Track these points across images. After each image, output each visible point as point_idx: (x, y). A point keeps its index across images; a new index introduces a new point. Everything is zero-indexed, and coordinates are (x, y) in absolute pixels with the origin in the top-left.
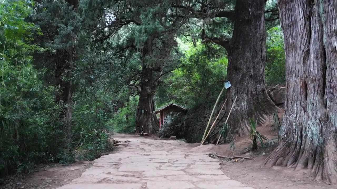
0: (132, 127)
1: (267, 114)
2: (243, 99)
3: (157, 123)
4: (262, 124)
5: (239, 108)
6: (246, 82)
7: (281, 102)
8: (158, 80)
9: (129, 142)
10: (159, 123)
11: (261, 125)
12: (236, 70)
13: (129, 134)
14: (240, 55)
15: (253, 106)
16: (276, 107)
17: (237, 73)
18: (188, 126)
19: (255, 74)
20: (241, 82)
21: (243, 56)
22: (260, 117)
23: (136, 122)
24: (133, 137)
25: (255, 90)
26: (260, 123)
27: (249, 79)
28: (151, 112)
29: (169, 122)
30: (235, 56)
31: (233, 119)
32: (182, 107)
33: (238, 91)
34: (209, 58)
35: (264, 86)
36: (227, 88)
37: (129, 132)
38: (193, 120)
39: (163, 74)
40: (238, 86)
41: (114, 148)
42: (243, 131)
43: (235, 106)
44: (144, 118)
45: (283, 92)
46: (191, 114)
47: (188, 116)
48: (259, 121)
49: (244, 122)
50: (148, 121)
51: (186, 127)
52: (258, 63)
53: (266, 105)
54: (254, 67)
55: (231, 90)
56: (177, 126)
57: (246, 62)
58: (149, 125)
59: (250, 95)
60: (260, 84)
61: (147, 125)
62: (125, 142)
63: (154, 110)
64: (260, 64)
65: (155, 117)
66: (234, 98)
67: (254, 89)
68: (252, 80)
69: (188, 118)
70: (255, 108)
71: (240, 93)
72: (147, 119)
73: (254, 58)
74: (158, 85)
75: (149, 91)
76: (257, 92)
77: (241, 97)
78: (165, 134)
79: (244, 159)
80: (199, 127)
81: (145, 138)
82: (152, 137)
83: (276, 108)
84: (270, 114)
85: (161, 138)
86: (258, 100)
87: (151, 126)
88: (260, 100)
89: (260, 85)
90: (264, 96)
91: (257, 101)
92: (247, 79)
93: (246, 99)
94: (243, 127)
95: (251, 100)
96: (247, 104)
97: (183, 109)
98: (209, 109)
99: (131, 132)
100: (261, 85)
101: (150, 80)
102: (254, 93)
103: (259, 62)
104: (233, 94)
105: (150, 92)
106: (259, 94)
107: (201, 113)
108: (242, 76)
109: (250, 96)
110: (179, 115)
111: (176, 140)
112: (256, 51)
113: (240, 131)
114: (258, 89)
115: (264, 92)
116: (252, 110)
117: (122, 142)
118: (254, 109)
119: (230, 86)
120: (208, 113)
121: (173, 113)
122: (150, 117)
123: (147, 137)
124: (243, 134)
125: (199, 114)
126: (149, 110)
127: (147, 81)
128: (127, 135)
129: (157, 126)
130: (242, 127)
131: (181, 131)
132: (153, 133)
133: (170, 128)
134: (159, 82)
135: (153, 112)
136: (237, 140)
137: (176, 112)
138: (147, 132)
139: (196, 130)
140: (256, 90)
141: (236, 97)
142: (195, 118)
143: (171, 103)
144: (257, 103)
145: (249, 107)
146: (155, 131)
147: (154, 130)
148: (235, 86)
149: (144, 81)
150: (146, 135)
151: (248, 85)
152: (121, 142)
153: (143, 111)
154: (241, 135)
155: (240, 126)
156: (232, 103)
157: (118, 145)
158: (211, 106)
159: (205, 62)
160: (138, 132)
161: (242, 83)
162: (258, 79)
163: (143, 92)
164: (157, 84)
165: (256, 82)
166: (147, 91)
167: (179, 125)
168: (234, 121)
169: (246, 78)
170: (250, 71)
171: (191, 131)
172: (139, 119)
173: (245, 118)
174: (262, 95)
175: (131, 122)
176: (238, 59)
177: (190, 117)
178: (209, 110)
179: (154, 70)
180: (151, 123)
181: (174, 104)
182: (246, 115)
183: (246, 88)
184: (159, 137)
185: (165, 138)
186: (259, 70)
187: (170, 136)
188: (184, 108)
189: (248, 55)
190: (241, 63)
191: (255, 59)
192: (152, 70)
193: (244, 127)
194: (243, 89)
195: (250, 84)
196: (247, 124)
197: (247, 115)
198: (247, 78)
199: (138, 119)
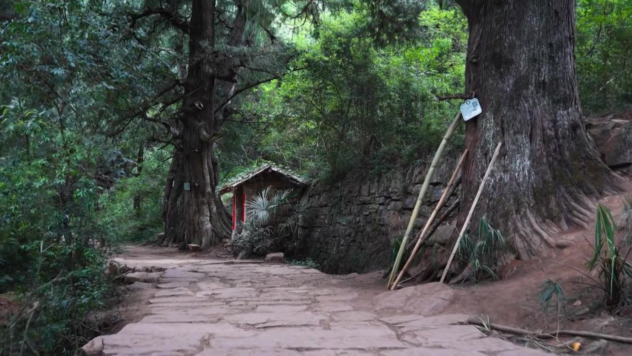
0: (153, 227)
1: (589, 193)
2: (518, 150)
3: (225, 218)
4: (585, 225)
5: (507, 178)
6: (527, 101)
7: (621, 162)
8: (223, 108)
9: (161, 270)
10: (230, 218)
11: (581, 227)
12: (498, 67)
13: (145, 245)
14: (509, 22)
15: (548, 172)
16: (614, 174)
17: (502, 76)
18: (310, 226)
19: (554, 79)
20: (512, 99)
21: (518, 26)
22: (573, 204)
23: (165, 214)
24: (161, 254)
25: (551, 125)
26: (577, 220)
27: (537, 93)
28: (209, 189)
29: (263, 215)
30: (494, 26)
31: (488, 207)
32: (295, 177)
33: (506, 126)
34: (380, 44)
35: (578, 116)
36: (467, 118)
37: (145, 242)
38: (325, 210)
39: (241, 91)
40: (504, 111)
41: (123, 291)
42: (529, 245)
43: (495, 169)
44: (189, 204)
45: (628, 132)
46: (319, 194)
47: (311, 200)
48: (569, 216)
49: (525, 215)
50: (199, 212)
51: (303, 227)
52: (561, 47)
53: (583, 167)
54: (551, 58)
55: (482, 123)
56: (285, 225)
57: (528, 42)
58: (202, 222)
59: (540, 140)
60: (566, 108)
61: (198, 224)
62: (147, 270)
63: (216, 184)
64: (568, 50)
65: (219, 204)
66: (491, 146)
67: (551, 121)
68: (543, 96)
69: (311, 207)
70: (554, 178)
71: (511, 132)
72: (198, 206)
73: (552, 32)
74: (224, 120)
75: (205, 133)
76: (556, 134)
77: (513, 144)
78: (253, 247)
79: (605, 341)
80: (346, 230)
81: (195, 257)
82: (212, 254)
83: (614, 177)
84: (598, 195)
85: (242, 259)
86: (561, 154)
87: (209, 226)
88: (567, 153)
89: (565, 112)
90: (577, 145)
91: (559, 157)
92: (532, 93)
93: (527, 151)
94: (526, 234)
95: (542, 153)
96: (532, 166)
97: (295, 180)
98: (376, 180)
99: (151, 239)
100: (570, 110)
101: (208, 103)
102: (549, 132)
103: (564, 44)
104: (489, 135)
105: (208, 136)
106: (564, 137)
107: (350, 192)
108: (516, 83)
109: (538, 142)
110: (288, 197)
111: (284, 263)
112: (556, 13)
113: (519, 244)
114: (561, 122)
115: (578, 132)
116: (545, 182)
117: (139, 271)
118: (551, 180)
119: (479, 110)
120: (373, 191)
121: (270, 191)
122: (206, 202)
123: (198, 254)
124: (530, 251)
125: (345, 192)
126: (205, 184)
127: (200, 105)
128: (143, 249)
129: (224, 226)
130: (522, 232)
131: (289, 238)
132: (212, 244)
133: (264, 231)
134: (228, 112)
135: (213, 189)
136: (517, 272)
137: (278, 189)
138: (196, 240)
139: (335, 237)
140: (553, 127)
141: (500, 144)
142: (333, 206)
143: (265, 165)
144: (560, 162)
145: (537, 173)
146: (217, 240)
147: (217, 234)
148: (496, 112)
149: (191, 106)
150: (195, 249)
151: (536, 111)
152: (134, 270)
153: (187, 187)
154: (525, 257)
155: (516, 230)
156: (484, 161)
157: (131, 281)
158: (381, 173)
159: (365, 57)
160: (172, 240)
161: (518, 104)
162: (562, 93)
163: (187, 137)
164: (221, 117)
165: (556, 102)
166: (199, 134)
167: (290, 222)
168: (491, 214)
169: (527, 88)
170: (539, 71)
171: (319, 239)
172: (172, 208)
173: (527, 205)
174: (573, 139)
175: (148, 215)
176: (504, 33)
177: (315, 202)
178: (376, 184)
179: (219, 78)
180: (209, 218)
181: (275, 169)
182: (528, 197)
183: (528, 118)
184: (235, 255)
185: (253, 258)
186: (564, 68)
187: (268, 254)
188: (300, 180)
189: (534, 22)
190: (512, 47)
191: (554, 34)
192: (212, 78)
193: (528, 230)
194: (520, 122)
195: (538, 107)
196: (537, 222)
197: (531, 197)
198: (532, 88)
199: (170, 208)
